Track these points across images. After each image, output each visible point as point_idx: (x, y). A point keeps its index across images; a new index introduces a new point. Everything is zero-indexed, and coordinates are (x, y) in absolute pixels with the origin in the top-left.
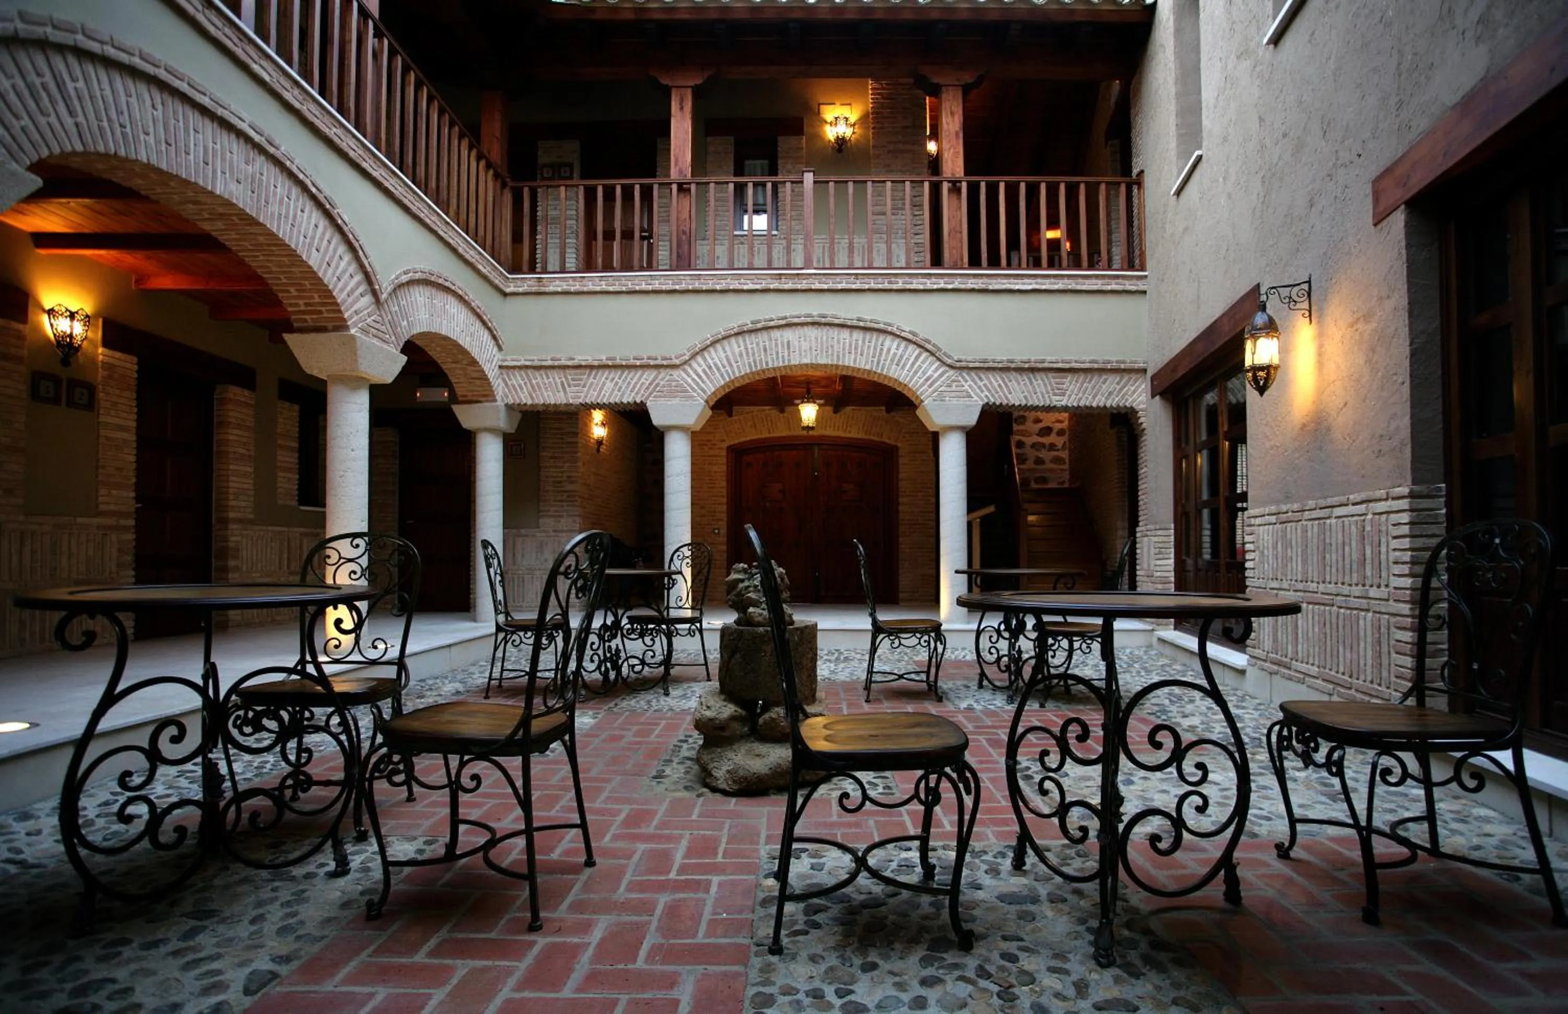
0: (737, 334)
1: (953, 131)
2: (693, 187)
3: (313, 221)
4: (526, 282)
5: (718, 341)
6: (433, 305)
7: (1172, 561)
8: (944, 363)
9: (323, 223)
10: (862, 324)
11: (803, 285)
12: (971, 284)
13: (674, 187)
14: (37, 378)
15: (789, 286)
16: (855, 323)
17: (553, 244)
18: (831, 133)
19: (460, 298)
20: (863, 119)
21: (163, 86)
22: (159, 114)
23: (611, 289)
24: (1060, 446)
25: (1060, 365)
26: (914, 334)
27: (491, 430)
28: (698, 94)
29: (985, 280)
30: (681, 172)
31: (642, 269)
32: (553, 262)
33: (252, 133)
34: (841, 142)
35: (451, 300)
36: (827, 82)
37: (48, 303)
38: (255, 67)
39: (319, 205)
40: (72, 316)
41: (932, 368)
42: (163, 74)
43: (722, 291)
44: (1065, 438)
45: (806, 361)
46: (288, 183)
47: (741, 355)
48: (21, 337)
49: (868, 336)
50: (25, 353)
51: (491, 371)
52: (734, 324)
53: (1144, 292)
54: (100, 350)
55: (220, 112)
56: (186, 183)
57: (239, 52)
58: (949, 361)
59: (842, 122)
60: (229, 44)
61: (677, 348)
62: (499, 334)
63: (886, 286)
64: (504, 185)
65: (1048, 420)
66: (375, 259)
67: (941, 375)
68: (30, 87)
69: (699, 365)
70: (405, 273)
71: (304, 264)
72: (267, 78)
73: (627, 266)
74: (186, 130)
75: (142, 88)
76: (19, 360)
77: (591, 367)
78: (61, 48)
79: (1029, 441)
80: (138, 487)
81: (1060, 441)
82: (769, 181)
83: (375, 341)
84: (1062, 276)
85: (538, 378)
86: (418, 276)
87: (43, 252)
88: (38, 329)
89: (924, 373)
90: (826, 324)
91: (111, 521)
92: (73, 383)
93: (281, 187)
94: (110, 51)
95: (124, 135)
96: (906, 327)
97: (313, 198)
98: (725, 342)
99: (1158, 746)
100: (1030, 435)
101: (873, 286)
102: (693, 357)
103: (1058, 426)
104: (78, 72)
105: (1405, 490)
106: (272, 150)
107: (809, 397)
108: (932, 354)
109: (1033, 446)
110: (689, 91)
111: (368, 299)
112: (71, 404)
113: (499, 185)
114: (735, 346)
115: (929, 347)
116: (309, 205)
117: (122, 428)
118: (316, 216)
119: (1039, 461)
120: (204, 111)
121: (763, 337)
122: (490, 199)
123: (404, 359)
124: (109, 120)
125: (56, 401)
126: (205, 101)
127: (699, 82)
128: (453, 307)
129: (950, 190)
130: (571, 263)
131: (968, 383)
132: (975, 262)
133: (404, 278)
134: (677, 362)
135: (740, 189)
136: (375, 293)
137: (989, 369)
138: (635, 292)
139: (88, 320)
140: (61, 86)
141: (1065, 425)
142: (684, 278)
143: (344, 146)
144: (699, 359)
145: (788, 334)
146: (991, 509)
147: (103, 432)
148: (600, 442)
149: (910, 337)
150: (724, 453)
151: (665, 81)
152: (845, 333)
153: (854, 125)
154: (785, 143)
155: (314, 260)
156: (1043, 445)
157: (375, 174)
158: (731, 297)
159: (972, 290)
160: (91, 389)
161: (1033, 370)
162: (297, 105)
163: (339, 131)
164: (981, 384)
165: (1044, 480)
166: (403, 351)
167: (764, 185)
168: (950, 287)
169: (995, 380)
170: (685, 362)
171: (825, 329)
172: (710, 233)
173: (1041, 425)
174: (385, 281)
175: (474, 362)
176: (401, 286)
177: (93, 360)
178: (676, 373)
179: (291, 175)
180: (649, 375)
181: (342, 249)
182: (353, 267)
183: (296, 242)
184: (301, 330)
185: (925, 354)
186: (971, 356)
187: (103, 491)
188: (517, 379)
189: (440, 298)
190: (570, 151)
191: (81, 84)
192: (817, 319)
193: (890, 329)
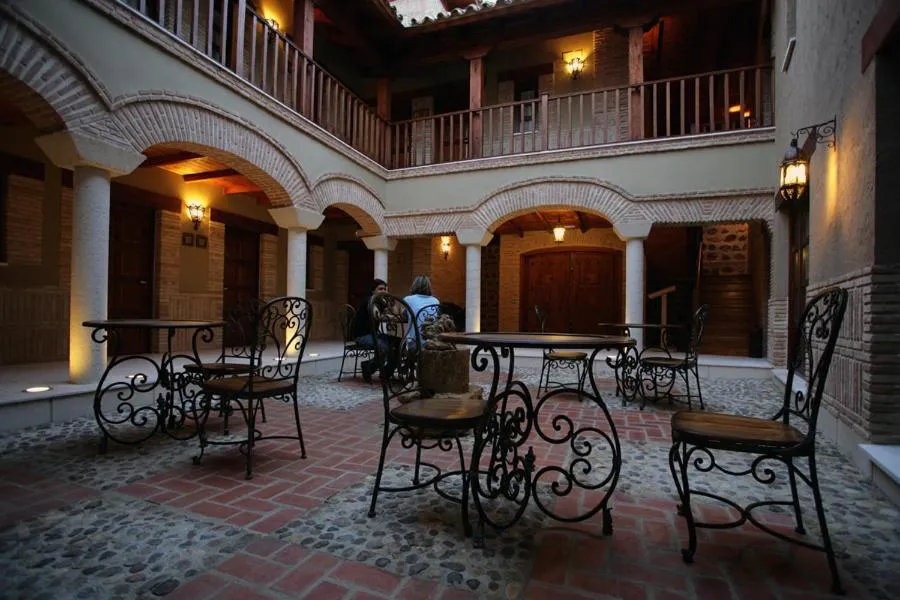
0: (504, 191)
1: (636, 55)
2: (481, 113)
3: (274, 156)
4: (397, 173)
5: (494, 196)
6: (342, 190)
7: (786, 323)
8: (627, 199)
9: (279, 156)
10: (576, 180)
11: (541, 160)
12: (646, 149)
13: (471, 114)
14: (185, 235)
15: (534, 161)
16: (572, 179)
17: (419, 151)
18: (569, 69)
19: (359, 185)
20: (589, 58)
21: (200, 109)
22: (198, 121)
23: (438, 172)
24: (741, 247)
25: (707, 195)
26: (608, 183)
27: (382, 250)
28: (485, 60)
29: (655, 145)
30: (475, 105)
31: (454, 160)
32: (419, 160)
33: (242, 122)
34: (576, 73)
35: (353, 187)
36: (565, 39)
37: (189, 203)
38: (243, 92)
39: (277, 149)
40: (197, 208)
41: (619, 203)
42: (199, 104)
43: (496, 168)
44: (747, 241)
45: (543, 203)
46: (261, 141)
47: (507, 202)
48: (179, 219)
49: (580, 186)
50: (180, 225)
51: (379, 220)
52: (503, 186)
53: (774, 140)
54: (210, 222)
55: (226, 115)
56: (211, 148)
57: (234, 87)
58: (631, 198)
59: (576, 61)
60: (229, 84)
61: (471, 201)
62: (383, 201)
63: (591, 156)
64: (386, 124)
65: (732, 229)
66: (307, 170)
67: (626, 206)
68: (144, 120)
69: (484, 210)
70: (325, 175)
71: (269, 177)
72: (248, 95)
73: (456, 158)
74: (211, 125)
75: (191, 111)
76: (178, 228)
77: (428, 215)
78: (156, 102)
79: (718, 245)
80: (225, 281)
81: (741, 244)
82: (533, 102)
83: (308, 210)
84: (710, 137)
85: (403, 222)
86: (332, 176)
87: (188, 183)
88: (185, 215)
89: (615, 206)
90: (555, 182)
91: (214, 295)
92: (199, 237)
93: (256, 142)
94: (177, 99)
95: (183, 133)
96: (603, 179)
97: (274, 146)
98: (498, 196)
99: (558, 428)
100: (719, 241)
101: (583, 156)
102: (480, 206)
103: (740, 234)
104: (163, 110)
105: (868, 269)
106: (252, 127)
107: (560, 224)
108: (620, 194)
109: (722, 248)
110: (480, 61)
111: (304, 190)
112: (198, 246)
113: (383, 124)
114: (503, 198)
115: (618, 190)
116: (272, 149)
117: (217, 255)
118: (276, 154)
119: (725, 258)
120: (219, 116)
121: (519, 191)
122: (378, 133)
123: (324, 217)
124: (177, 127)
125: (191, 245)
126: (219, 111)
127: (485, 54)
128: (355, 189)
129: (633, 93)
130: (428, 161)
131: (643, 210)
132: (649, 135)
133: (324, 178)
134: (471, 209)
135: (517, 109)
136: (307, 187)
137: (658, 201)
138: (450, 173)
139: (204, 210)
140: (156, 116)
141: (746, 233)
142: (475, 163)
143: (289, 120)
144: (484, 207)
145: (533, 189)
146: (673, 288)
147: (210, 258)
148: (446, 254)
149: (606, 185)
150: (518, 258)
151: (467, 57)
152: (566, 186)
153: (583, 62)
154: (542, 79)
155: (274, 174)
156: (729, 247)
157: (306, 130)
158: (501, 171)
159: (647, 153)
160: (206, 239)
161: (688, 199)
162: (264, 105)
163: (286, 113)
164: (652, 211)
165: (729, 270)
166: (324, 214)
167: (530, 104)
168: (632, 152)
169: (661, 207)
170: (476, 209)
171: (554, 184)
172: (500, 137)
173: (727, 235)
174: (313, 181)
175: (369, 216)
176: (322, 182)
177: (207, 227)
178: (473, 215)
179: (262, 137)
180: (457, 218)
181: (290, 168)
182: (296, 175)
183: (264, 166)
184: (276, 207)
185: (616, 194)
186: (643, 194)
187: (210, 282)
188: (392, 223)
189: (346, 186)
190: (428, 101)
191: (165, 115)
192: (549, 179)
193: (593, 181)
